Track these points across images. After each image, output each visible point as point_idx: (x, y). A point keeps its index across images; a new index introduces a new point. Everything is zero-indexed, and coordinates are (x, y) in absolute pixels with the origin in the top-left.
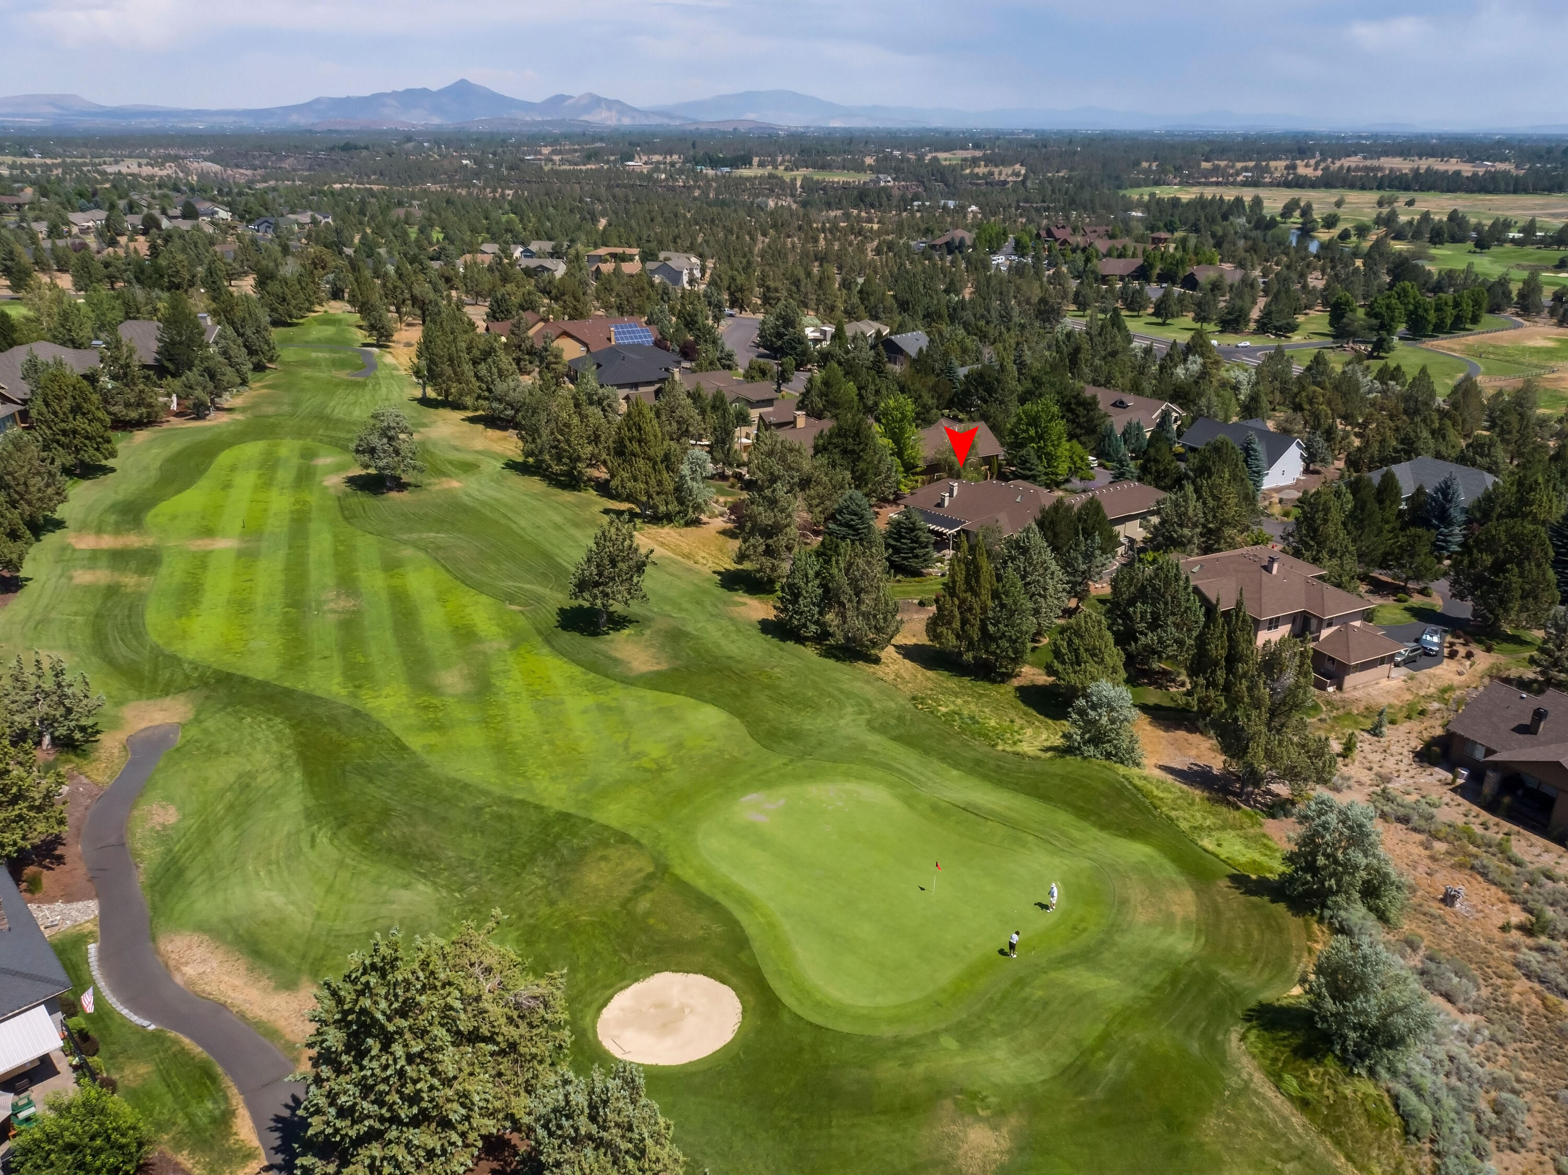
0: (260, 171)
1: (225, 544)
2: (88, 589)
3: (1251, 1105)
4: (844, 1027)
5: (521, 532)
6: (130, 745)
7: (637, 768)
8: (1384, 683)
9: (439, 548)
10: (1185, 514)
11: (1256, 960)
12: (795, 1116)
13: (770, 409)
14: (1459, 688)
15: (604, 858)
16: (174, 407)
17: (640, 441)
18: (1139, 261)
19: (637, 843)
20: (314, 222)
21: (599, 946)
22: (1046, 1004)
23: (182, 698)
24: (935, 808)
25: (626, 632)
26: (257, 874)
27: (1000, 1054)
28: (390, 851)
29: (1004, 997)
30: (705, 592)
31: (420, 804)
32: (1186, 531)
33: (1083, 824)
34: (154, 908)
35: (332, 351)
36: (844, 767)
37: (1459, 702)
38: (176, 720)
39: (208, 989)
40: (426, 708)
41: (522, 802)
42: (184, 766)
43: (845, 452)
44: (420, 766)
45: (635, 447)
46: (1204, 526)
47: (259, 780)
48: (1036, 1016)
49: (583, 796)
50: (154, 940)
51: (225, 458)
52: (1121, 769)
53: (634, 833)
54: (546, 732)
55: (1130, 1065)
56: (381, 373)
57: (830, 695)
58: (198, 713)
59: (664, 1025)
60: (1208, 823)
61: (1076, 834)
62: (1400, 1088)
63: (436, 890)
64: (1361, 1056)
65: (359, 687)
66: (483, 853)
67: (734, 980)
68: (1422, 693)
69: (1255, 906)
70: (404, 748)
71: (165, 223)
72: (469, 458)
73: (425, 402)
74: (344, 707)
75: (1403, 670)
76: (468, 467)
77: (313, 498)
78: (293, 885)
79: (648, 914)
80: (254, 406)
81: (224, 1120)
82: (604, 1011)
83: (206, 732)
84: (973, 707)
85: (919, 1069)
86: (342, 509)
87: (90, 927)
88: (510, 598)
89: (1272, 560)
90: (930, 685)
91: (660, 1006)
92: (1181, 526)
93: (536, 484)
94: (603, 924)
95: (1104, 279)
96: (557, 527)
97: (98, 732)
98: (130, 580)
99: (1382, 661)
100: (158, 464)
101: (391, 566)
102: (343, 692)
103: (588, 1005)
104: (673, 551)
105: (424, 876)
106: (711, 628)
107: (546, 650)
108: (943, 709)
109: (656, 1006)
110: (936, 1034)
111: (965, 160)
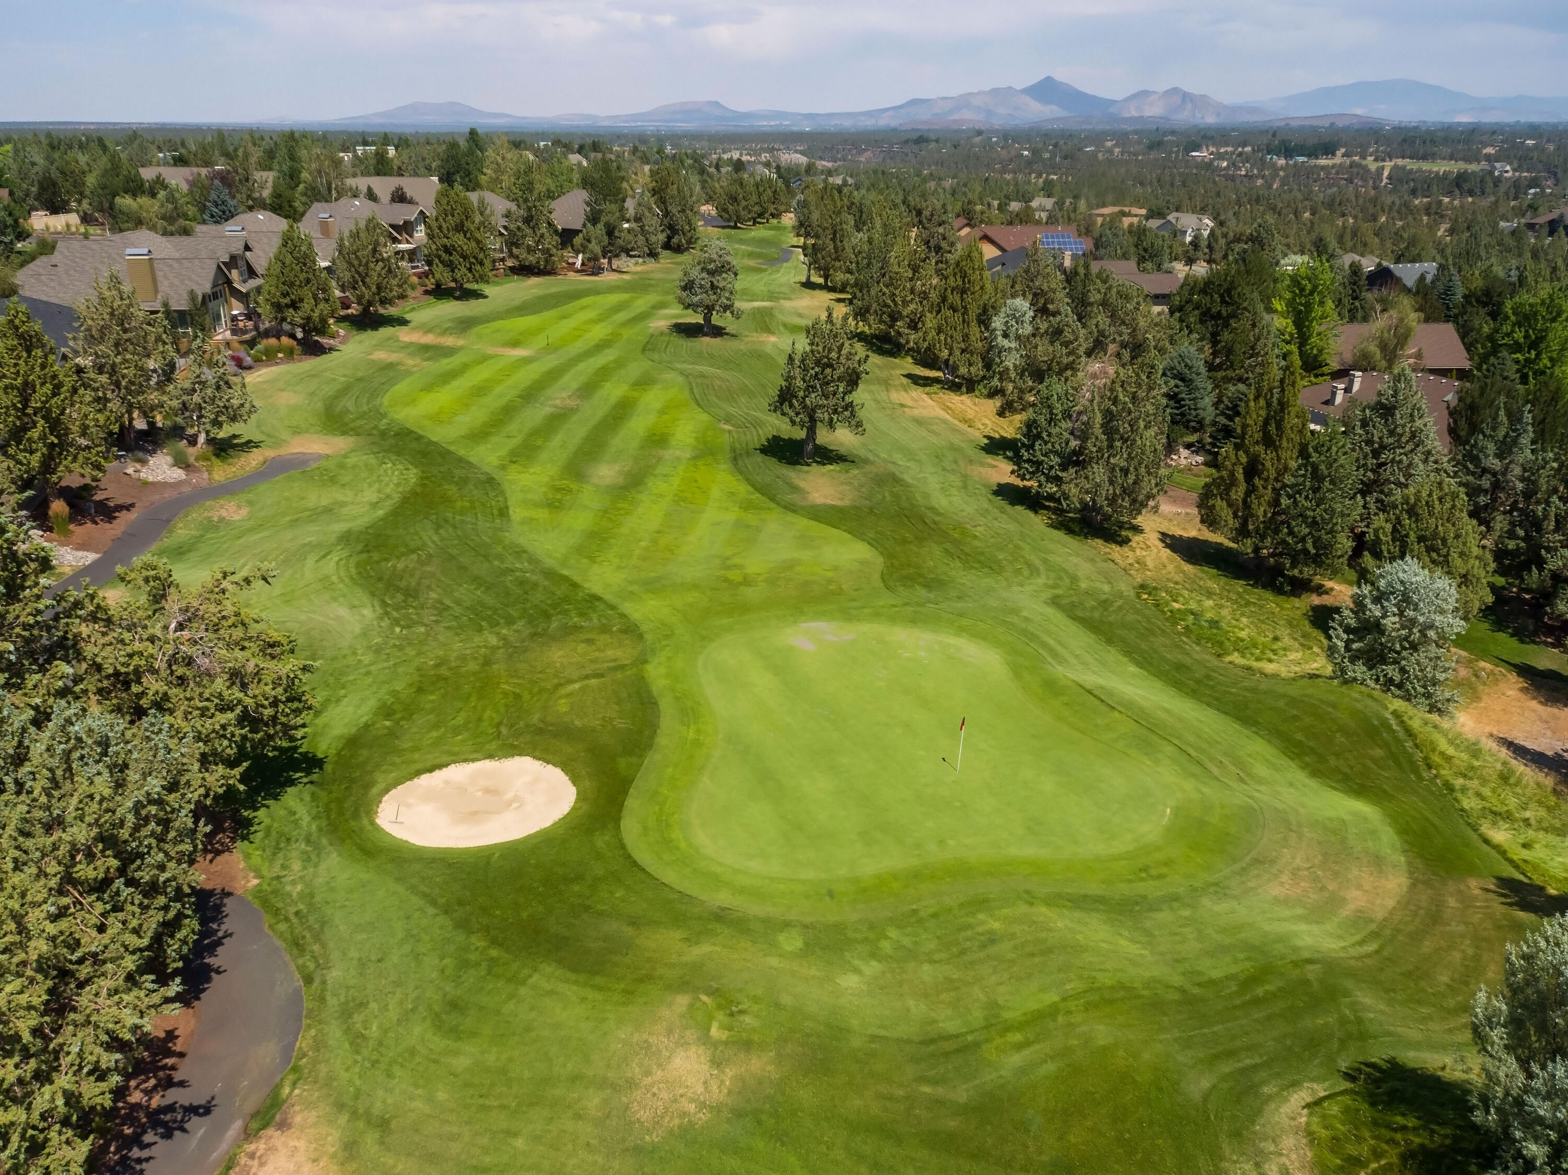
6: (272, 461)
7: (718, 577)
9: (702, 376)
12: (493, 953)
15: (589, 641)
19: (639, 636)
24: (1051, 684)
25: (831, 468)
29: (934, 916)
30: (956, 449)
33: (1284, 762)
36: (967, 623)
38: (328, 452)
40: (559, 490)
42: (295, 484)
44: (500, 530)
48: (963, 953)
49: (634, 588)
53: (645, 627)
54: (659, 532)
58: (351, 451)
59: (473, 814)
65: (513, 462)
66: (467, 605)
70: (503, 515)
72: (806, 322)
73: (806, 284)
74: (484, 473)
79: (567, 696)
80: (646, 273)
82: (425, 777)
83: (342, 465)
84: (1226, 612)
85: (700, 951)
86: (646, 342)
88: (729, 419)
90: (1178, 578)
94: (518, 697)
97: (257, 447)
98: (413, 362)
101: (644, 383)
102: (495, 463)
104: (954, 415)
106: (932, 479)
107: (726, 466)
108: (1176, 606)
109: (487, 791)
110: (787, 925)
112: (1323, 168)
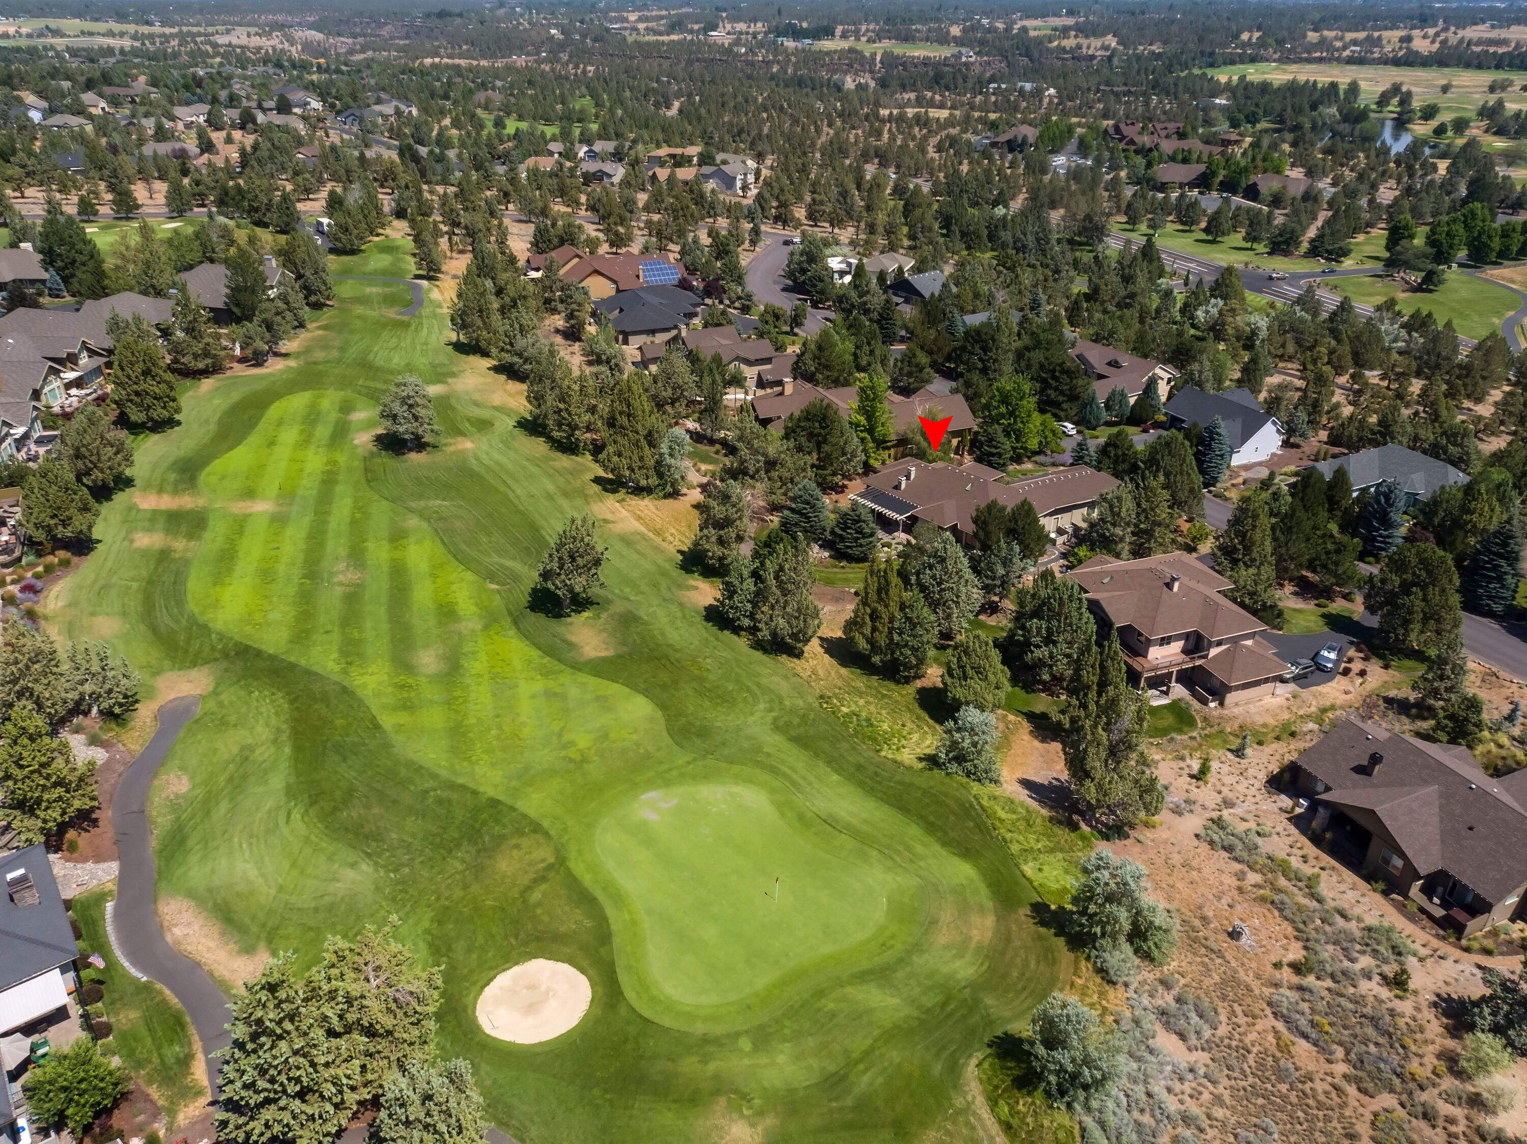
0: (361, 40)
1: (262, 507)
2: (145, 553)
3: (967, 1123)
4: (667, 1021)
5: (516, 502)
6: (162, 715)
7: (564, 758)
8: (1269, 701)
9: (441, 519)
12: (609, 1096)
13: (769, 367)
14: (1342, 707)
15: (517, 847)
16: (238, 352)
17: (629, 415)
18: (1202, 168)
19: (547, 834)
20: (398, 112)
21: (494, 930)
22: (834, 1015)
23: (205, 669)
24: (801, 817)
25: (585, 614)
26: (241, 846)
27: (781, 1058)
28: (347, 830)
29: (802, 1006)
30: (664, 574)
31: (378, 786)
33: (928, 839)
34: (160, 873)
35: (387, 284)
36: (736, 768)
37: (1334, 724)
38: (198, 692)
39: (189, 948)
40: (402, 687)
41: (463, 787)
42: (200, 737)
43: (811, 436)
44: (387, 746)
45: (624, 420)
47: (258, 752)
48: (823, 1026)
49: (514, 783)
50: (155, 902)
51: (275, 410)
52: (976, 787)
53: (546, 824)
54: (498, 716)
55: (880, 1080)
56: (426, 311)
57: (749, 690)
58: (217, 685)
59: (530, 1006)
60: (1039, 846)
61: (919, 849)
62: (1091, 1121)
63: (376, 870)
64: (1061, 1093)
65: (350, 663)
66: (420, 836)
67: (591, 971)
68: (1301, 712)
69: (1040, 938)
70: (377, 726)
71: (261, 118)
72: (485, 414)
73: (459, 347)
74: (336, 683)
75: (1292, 687)
76: (484, 425)
77: (342, 458)
78: (267, 859)
79: (539, 904)
80: (307, 350)
81: (185, 1061)
83: (221, 704)
84: (872, 708)
85: (712, 1067)
86: (367, 470)
87: (110, 886)
88: (491, 576)
89: (1174, 579)
90: (840, 684)
91: (531, 987)
92: (1114, 525)
93: (538, 446)
94: (503, 909)
95: (1162, 187)
96: (550, 497)
97: (137, 701)
98: (179, 545)
99: (1266, 681)
100: (218, 415)
101: (397, 537)
102: (337, 668)
103: (476, 983)
104: (647, 526)
105: (369, 855)
106: (661, 613)
107: (512, 632)
108: (844, 709)
109: (528, 988)
110: (738, 1035)
111: (1055, 29)
112: (828, 53)
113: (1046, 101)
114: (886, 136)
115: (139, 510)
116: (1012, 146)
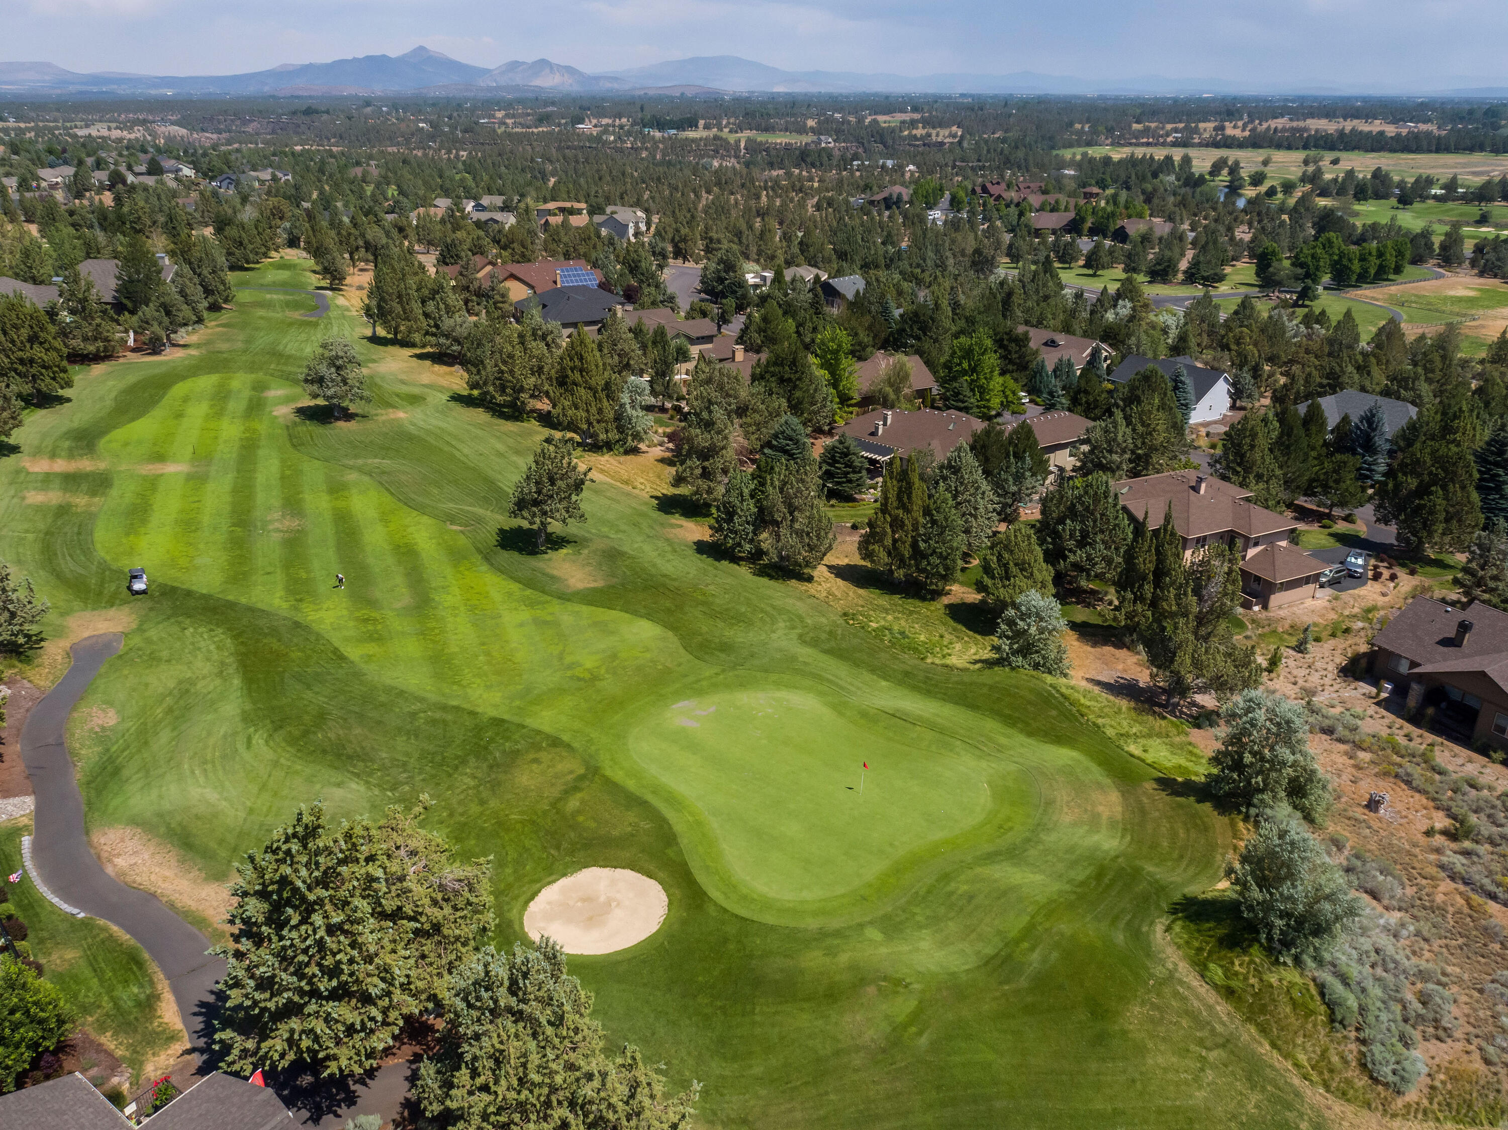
0: (224, 135)
1: (176, 469)
2: (39, 509)
3: (1176, 994)
4: (769, 919)
5: (463, 458)
6: (74, 652)
7: (571, 678)
8: (1309, 602)
9: (384, 473)
10: (1115, 440)
11: (1181, 857)
12: (719, 1004)
13: (710, 346)
14: (1383, 608)
15: (536, 761)
16: (131, 342)
17: (581, 371)
18: (1072, 215)
19: (568, 746)
20: (275, 179)
21: (527, 843)
22: (971, 898)
23: (126, 609)
24: (864, 714)
25: (564, 551)
26: (193, 772)
27: (924, 945)
28: (324, 752)
29: (929, 892)
30: (643, 515)
31: (357, 709)
32: (1115, 457)
33: (1010, 731)
34: (89, 804)
35: (286, 293)
36: (774, 677)
37: (1382, 621)
38: (120, 629)
39: (138, 879)
40: (366, 621)
41: (457, 708)
42: (126, 672)
43: (782, 381)
44: (358, 675)
45: (577, 376)
46: (1133, 452)
47: (199, 686)
48: (961, 909)
49: (517, 703)
50: (87, 833)
51: (179, 390)
52: (1049, 679)
53: (565, 737)
54: (483, 644)
55: (1055, 955)
56: (333, 314)
57: (762, 611)
58: (142, 623)
59: (590, 919)
60: (1134, 730)
61: (1003, 740)
62: (1326, 976)
63: (369, 788)
64: (1287, 944)
65: (301, 600)
66: (417, 755)
67: (661, 875)
68: (1346, 613)
69: (1180, 806)
70: (342, 658)
71: (130, 179)
72: (416, 391)
73: (375, 340)
74: (285, 619)
75: (1328, 591)
76: (415, 400)
77: (262, 427)
78: (227, 783)
79: (579, 812)
80: (208, 343)
81: (149, 1004)
82: (532, 904)
83: (149, 641)
84: (903, 623)
85: (844, 958)
86: (290, 437)
87: (25, 821)
88: (452, 519)
89: (1200, 480)
90: (861, 602)
91: (587, 899)
92: (1110, 452)
93: (480, 415)
94: (533, 822)
95: (1037, 233)
96: (500, 454)
97: (42, 640)
98: (81, 501)
99: (1307, 580)
100: (113, 395)
101: (336, 489)
102: (285, 605)
103: (516, 898)
104: (612, 477)
105: (358, 775)
106: (647, 548)
107: (485, 568)
108: (874, 625)
109: (583, 900)
110: (861, 926)
111: (903, 122)
113: (908, 175)
114: (764, 199)
115: (28, 473)
116: (889, 203)
